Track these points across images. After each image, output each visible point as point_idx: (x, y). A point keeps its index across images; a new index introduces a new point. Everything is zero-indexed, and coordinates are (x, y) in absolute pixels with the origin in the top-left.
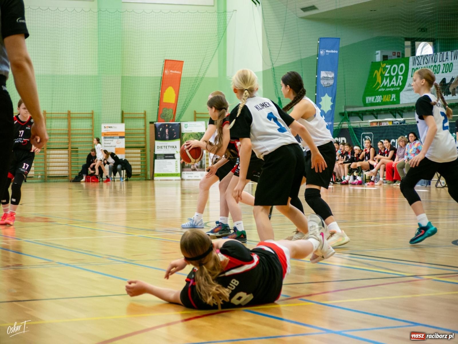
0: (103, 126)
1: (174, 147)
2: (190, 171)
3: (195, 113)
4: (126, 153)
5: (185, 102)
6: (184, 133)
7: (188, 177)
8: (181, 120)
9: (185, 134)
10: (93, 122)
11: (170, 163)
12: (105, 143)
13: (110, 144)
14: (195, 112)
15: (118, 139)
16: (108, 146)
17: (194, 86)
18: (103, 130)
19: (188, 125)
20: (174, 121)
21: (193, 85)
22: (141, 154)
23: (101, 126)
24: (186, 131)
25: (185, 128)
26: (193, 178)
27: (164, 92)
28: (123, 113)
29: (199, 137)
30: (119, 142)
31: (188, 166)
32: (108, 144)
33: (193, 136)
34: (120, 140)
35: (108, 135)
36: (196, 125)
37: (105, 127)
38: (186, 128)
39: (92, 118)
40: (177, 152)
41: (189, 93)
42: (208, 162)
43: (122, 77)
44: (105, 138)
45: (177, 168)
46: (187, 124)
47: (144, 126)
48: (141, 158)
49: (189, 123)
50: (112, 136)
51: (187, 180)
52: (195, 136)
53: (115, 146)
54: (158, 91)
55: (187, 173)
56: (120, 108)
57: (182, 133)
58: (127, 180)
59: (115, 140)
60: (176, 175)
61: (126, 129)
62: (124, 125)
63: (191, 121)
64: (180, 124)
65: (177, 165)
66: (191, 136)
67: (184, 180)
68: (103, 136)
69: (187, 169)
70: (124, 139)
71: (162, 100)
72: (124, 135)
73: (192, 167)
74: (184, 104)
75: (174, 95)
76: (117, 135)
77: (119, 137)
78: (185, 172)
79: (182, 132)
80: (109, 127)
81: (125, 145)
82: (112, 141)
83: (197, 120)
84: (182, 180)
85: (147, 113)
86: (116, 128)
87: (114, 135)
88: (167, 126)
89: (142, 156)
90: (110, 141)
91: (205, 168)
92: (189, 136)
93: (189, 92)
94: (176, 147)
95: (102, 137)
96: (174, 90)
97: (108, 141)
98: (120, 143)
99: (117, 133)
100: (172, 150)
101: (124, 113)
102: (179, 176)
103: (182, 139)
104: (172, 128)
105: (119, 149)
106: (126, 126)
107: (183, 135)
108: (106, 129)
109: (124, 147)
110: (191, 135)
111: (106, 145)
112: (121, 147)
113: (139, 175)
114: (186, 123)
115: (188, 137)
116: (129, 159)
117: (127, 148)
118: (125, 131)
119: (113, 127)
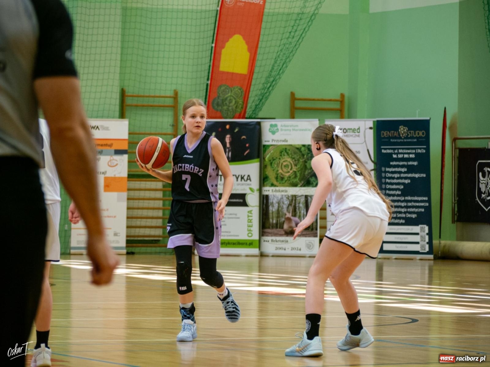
1: (245, 178)
2: (281, 235)
3: (293, 97)
4: (129, 190)
5: (271, 71)
6: (268, 146)
7: (277, 249)
8: (261, 115)
9: (271, 148)
11: (236, 215)
14: (293, 94)
15: (111, 156)
17: (292, 34)
19: (279, 127)
20: (244, 117)
21: (290, 33)
22: (164, 192)
24: (273, 140)
25: (270, 134)
26: (289, 252)
27: (223, 47)
28: (123, 94)
29: (303, 155)
30: (115, 163)
31: (277, 224)
33: (290, 152)
34: (118, 157)
36: (297, 126)
38: (273, 133)
40: (251, 189)
41: (281, 50)
42: (326, 213)
43: (124, 9)
45: (252, 229)
46: (276, 125)
47: (173, 126)
48: (164, 201)
49: (280, 123)
51: (273, 256)
52: (295, 153)
53: (104, 173)
54: (209, 45)
55: (272, 241)
56: (117, 83)
57: (264, 146)
58: (129, 253)
59: (105, 159)
60: (249, 244)
61: (130, 134)
62: (125, 123)
63: (283, 117)
64: (259, 124)
65: (250, 221)
66: (284, 153)
67: (267, 256)
69: (274, 231)
70: (126, 157)
71: (218, 67)
72: (125, 147)
73: (286, 226)
74: (270, 76)
75: (246, 56)
76: (111, 146)
77: (113, 152)
78: (269, 238)
79: (264, 143)
80: (93, 127)
81: (129, 171)
83: (296, 115)
84: (262, 255)
85: (179, 95)
86: (107, 129)
87: (102, 145)
88: (228, 127)
89: (165, 198)
91: (317, 229)
92: (281, 152)
93: (280, 48)
94: (249, 178)
96: (247, 43)
98: (117, 165)
99: (109, 143)
100: (238, 185)
101: (126, 94)
102: (255, 247)
103: (264, 158)
104: (240, 133)
105: (114, 179)
106: (130, 125)
107: (265, 151)
109: (125, 174)
110: (286, 149)
112: (117, 176)
113: (158, 241)
114: (273, 122)
115: (277, 155)
116: (136, 204)
117: (131, 176)
118: (129, 137)
119: (99, 127)
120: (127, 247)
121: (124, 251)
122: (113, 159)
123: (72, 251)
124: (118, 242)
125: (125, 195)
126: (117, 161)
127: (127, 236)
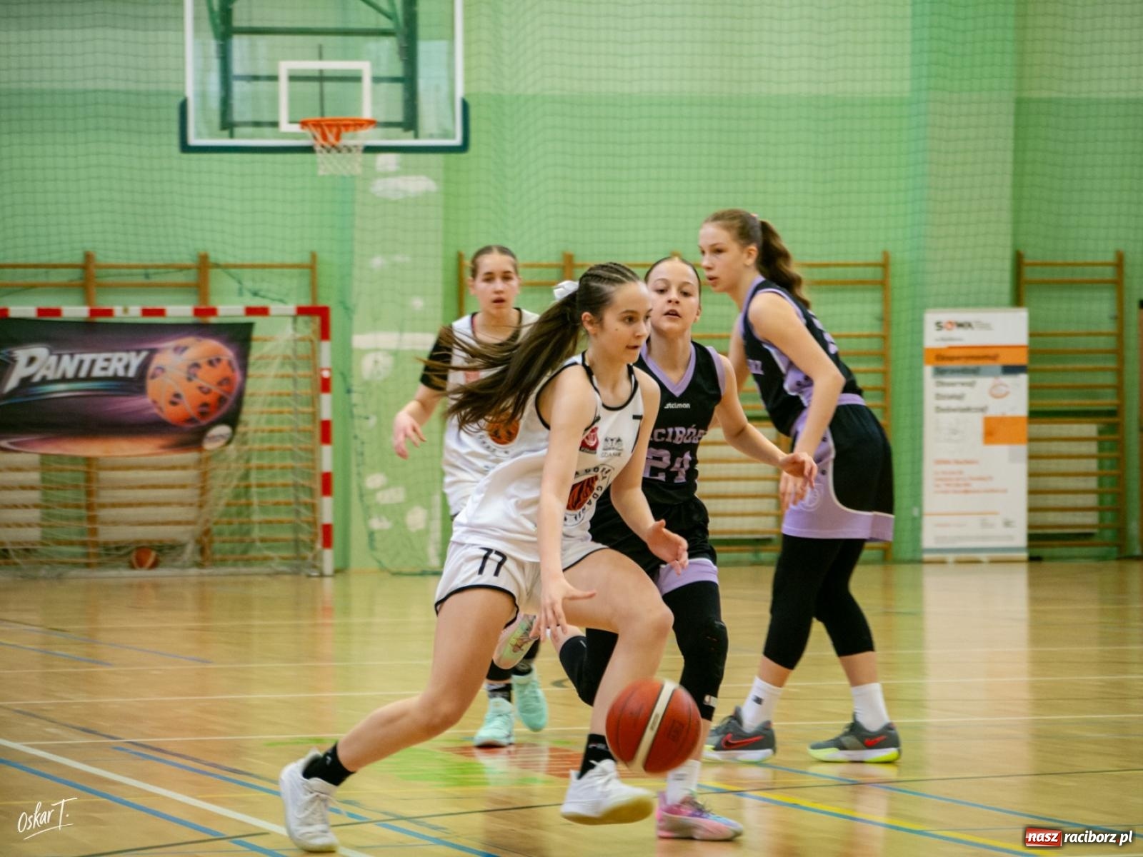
0: (931, 318)
4: (1031, 440)
10: (886, 301)
12: (939, 396)
13: (960, 397)
15: (996, 376)
16: (954, 410)
18: (933, 339)
22: (1101, 442)
23: (921, 321)
28: (1019, 261)
30: (1003, 389)
32: (952, 397)
34: (1009, 380)
35: (951, 359)
37: (939, 326)
39: (882, 284)
43: (1019, 102)
44: (939, 372)
47: (1116, 318)
48: (1100, 459)
50: (972, 364)
53: (983, 410)
56: (1007, 241)
58: (1033, 559)
59: (984, 383)
61: (1032, 335)
62: (1023, 314)
68: (928, 362)
70: (1023, 379)
72: (1022, 359)
76: (995, 358)
77: (999, 369)
80: (960, 325)
81: (1031, 405)
82: (971, 385)
85: (1127, 260)
87: (979, 358)
89: (1103, 454)
90: (963, 384)
95: (928, 370)
97: (953, 384)
98: (1006, 394)
99: (991, 352)
101: (1027, 260)
105: (1002, 420)
106: (1032, 320)
108: (944, 333)
109: (1022, 411)
111: (944, 404)
112: (1009, 414)
113: (1091, 535)
116: (1044, 465)
117: (1035, 415)
118: (1031, 342)
119: (974, 325)
120: (1030, 547)
121: (1024, 555)
122: (1002, 384)
123: (927, 556)
124: (1011, 538)
125: (1022, 450)
126: (1006, 386)
127: (1030, 527)
